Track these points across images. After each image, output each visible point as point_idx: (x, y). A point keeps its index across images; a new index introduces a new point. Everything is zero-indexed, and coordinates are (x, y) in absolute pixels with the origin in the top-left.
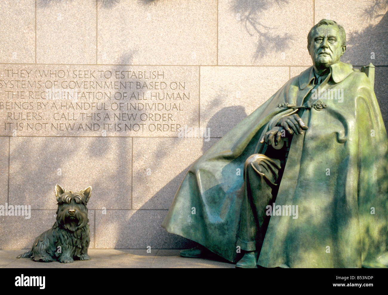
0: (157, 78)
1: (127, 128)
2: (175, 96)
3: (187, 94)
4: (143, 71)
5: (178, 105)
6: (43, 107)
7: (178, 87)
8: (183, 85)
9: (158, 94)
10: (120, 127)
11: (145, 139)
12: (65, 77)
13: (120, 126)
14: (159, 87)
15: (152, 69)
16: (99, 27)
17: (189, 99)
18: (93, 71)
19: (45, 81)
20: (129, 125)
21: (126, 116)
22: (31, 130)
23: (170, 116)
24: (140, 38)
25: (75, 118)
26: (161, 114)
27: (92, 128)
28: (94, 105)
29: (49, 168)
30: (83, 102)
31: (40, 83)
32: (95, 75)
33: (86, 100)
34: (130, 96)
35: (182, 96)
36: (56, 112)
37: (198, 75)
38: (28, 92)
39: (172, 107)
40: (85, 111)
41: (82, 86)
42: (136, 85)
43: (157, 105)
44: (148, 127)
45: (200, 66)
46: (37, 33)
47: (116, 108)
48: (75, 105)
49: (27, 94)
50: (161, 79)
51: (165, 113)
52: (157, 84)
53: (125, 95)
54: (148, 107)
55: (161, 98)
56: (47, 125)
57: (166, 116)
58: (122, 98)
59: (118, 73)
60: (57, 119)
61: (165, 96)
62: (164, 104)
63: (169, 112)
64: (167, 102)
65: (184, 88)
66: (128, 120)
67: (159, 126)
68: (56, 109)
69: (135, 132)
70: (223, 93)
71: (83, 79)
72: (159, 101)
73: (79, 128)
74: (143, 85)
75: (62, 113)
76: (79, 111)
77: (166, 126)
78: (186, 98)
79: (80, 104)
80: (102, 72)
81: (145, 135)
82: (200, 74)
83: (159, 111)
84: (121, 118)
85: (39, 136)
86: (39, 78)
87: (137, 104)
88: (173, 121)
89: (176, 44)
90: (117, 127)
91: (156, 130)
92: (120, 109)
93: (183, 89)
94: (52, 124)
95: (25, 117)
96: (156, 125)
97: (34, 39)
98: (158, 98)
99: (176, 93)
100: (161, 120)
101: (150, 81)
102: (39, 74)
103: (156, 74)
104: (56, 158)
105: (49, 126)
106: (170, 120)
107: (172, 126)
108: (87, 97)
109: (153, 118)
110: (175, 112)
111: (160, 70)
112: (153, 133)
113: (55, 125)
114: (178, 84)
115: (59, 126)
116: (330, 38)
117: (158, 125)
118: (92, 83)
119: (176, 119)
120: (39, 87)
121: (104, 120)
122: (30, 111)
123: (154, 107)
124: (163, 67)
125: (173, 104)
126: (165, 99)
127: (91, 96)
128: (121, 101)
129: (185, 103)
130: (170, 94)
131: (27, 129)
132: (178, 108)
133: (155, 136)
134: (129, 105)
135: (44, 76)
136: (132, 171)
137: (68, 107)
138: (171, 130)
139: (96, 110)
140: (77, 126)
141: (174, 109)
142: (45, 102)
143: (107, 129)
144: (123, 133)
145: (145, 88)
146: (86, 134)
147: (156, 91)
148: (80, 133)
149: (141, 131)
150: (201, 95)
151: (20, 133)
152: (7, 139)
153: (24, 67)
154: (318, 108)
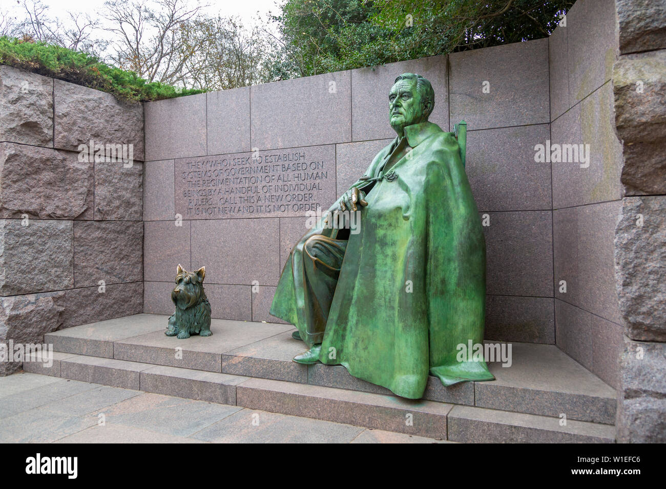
0: (299, 159)
1: (275, 209)
2: (315, 175)
3: (325, 173)
4: (287, 154)
5: (317, 184)
6: (213, 193)
7: (317, 166)
8: (321, 164)
9: (299, 175)
10: (270, 208)
11: (290, 219)
12: (227, 165)
14: (300, 168)
15: (294, 151)
16: (252, 117)
17: (326, 177)
18: (247, 157)
19: (214, 170)
20: (277, 207)
21: (274, 197)
22: (205, 214)
23: (311, 196)
24: (284, 123)
25: (236, 202)
26: (303, 195)
27: (249, 210)
28: (249, 189)
29: (218, 247)
30: (241, 186)
31: (210, 172)
32: (249, 161)
33: (243, 185)
34: (277, 179)
35: (320, 176)
36: (222, 197)
37: (334, 154)
38: (202, 181)
39: (312, 187)
40: (242, 195)
41: (240, 172)
42: (282, 168)
43: (299, 186)
44: (292, 208)
45: (336, 144)
46: (208, 128)
47: (267, 190)
48: (235, 190)
50: (302, 160)
51: (306, 193)
52: (299, 165)
53: (273, 178)
54: (291, 188)
55: (303, 179)
56: (216, 209)
57: (308, 196)
58: (271, 181)
59: (267, 158)
60: (222, 203)
61: (306, 177)
62: (305, 184)
63: (310, 192)
64: (308, 182)
66: (276, 202)
67: (302, 206)
68: (221, 195)
69: (282, 213)
71: (241, 166)
72: (301, 182)
73: (239, 210)
75: (226, 197)
76: (238, 195)
77: (307, 206)
78: (324, 177)
79: (239, 189)
80: (255, 158)
81: (290, 216)
82: (336, 152)
83: (301, 192)
84: (270, 200)
85: (210, 219)
86: (209, 168)
87: (283, 186)
88: (314, 201)
89: (315, 125)
90: (267, 208)
91: (299, 210)
92: (269, 192)
93: (321, 168)
94: (219, 208)
95: (200, 203)
96: (299, 205)
97: (206, 134)
98: (299, 179)
99: (315, 172)
100: (303, 200)
101: (293, 163)
102: (210, 164)
103: (298, 155)
106: (310, 200)
107: (313, 205)
108: (244, 182)
109: (296, 198)
110: (315, 192)
111: (301, 151)
113: (221, 209)
114: (317, 164)
115: (224, 209)
116: (404, 94)
118: (247, 169)
119: (316, 199)
120: (209, 175)
121: (257, 202)
122: (204, 197)
123: (297, 188)
124: (304, 148)
125: (313, 184)
126: (306, 179)
127: (247, 181)
128: (270, 184)
129: (323, 183)
130: (310, 174)
131: (202, 213)
132: (317, 187)
133: (298, 216)
134: (277, 187)
135: (212, 166)
136: (280, 250)
137: (230, 192)
138: (312, 210)
139: (251, 194)
140: (236, 209)
141: (314, 189)
142: (214, 188)
143: (259, 210)
144: (272, 214)
145: (289, 170)
146: (244, 217)
147: (298, 172)
148: (239, 215)
149: (286, 212)
150: (337, 173)
151: (197, 217)
152: (189, 222)
153: (199, 159)
154: (388, 179)
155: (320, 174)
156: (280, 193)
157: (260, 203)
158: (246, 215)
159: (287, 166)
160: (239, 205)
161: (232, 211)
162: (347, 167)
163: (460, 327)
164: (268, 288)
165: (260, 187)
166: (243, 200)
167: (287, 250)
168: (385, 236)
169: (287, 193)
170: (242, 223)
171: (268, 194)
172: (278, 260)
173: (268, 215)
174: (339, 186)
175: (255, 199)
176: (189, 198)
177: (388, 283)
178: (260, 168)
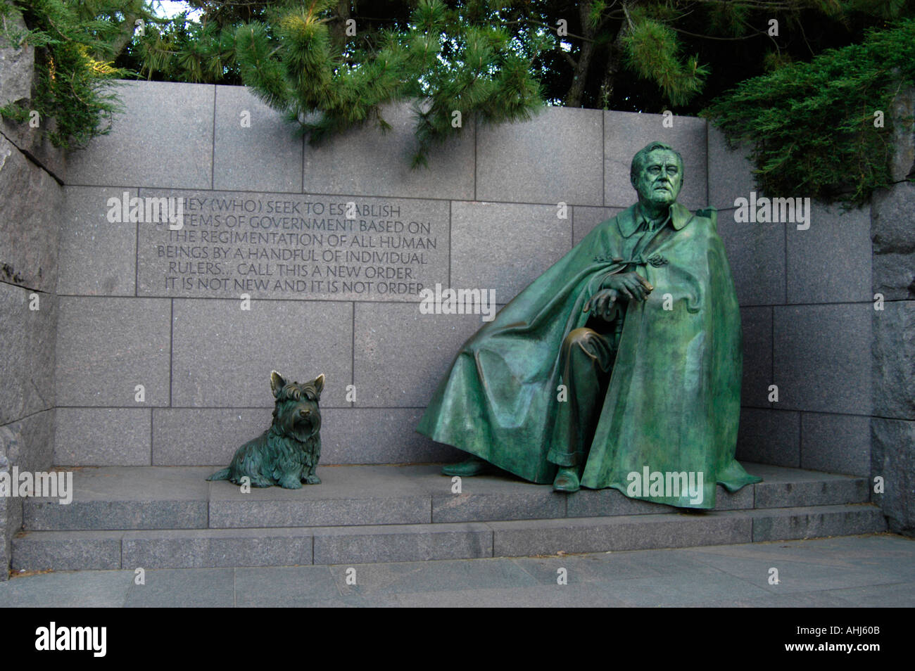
0: (390, 215)
1: (346, 287)
2: (416, 242)
3: (433, 241)
4: (370, 205)
5: (419, 256)
6: (223, 254)
7: (420, 229)
8: (427, 226)
9: (391, 239)
10: (336, 286)
11: (372, 305)
12: (256, 211)
13: (336, 284)
14: (392, 229)
17: (435, 247)
18: (297, 202)
19: (226, 216)
20: (349, 284)
21: (345, 269)
22: (204, 289)
23: (408, 271)
25: (269, 272)
26: (396, 269)
27: (295, 287)
28: (297, 253)
29: (231, 345)
30: (281, 248)
31: (219, 219)
32: (299, 208)
33: (285, 245)
34: (351, 241)
35: (425, 243)
36: (242, 263)
37: (448, 213)
38: (200, 232)
39: (411, 259)
40: (285, 263)
41: (281, 224)
42: (359, 226)
43: (389, 255)
44: (376, 287)
45: (451, 201)
46: (216, 144)
47: (331, 257)
48: (269, 253)
49: (199, 234)
50: (395, 217)
51: (400, 266)
52: (389, 224)
53: (344, 239)
54: (376, 258)
55: (396, 245)
56: (228, 282)
57: (403, 271)
58: (339, 243)
59: (333, 207)
60: (243, 272)
61: (402, 243)
62: (399, 253)
63: (407, 266)
64: (405, 251)
65: (428, 231)
66: (347, 276)
67: (393, 286)
68: (241, 258)
69: (358, 295)
70: (483, 240)
71: (283, 216)
72: (393, 250)
73: (276, 286)
74: (369, 225)
75: (251, 263)
76: (276, 261)
77: (402, 286)
78: (430, 246)
79: (276, 251)
80: (310, 205)
81: (373, 299)
82: (450, 211)
83: (392, 265)
84: (337, 273)
85: (216, 299)
86: (217, 212)
87: (361, 253)
88: (413, 280)
90: (331, 286)
91: (388, 292)
92: (336, 260)
93: (426, 232)
94: (236, 280)
95: (195, 269)
96: (388, 284)
97: (211, 153)
98: (390, 245)
99: (417, 238)
100: (395, 277)
101: (380, 220)
102: (217, 206)
103: (388, 209)
104: (241, 332)
105: (230, 283)
106: (408, 277)
107: (411, 286)
108: (288, 241)
109: (384, 274)
110: (415, 266)
111: (394, 204)
112: (384, 295)
113: (240, 282)
114: (420, 225)
115: (246, 282)
116: (670, 168)
117: (390, 283)
118: (295, 221)
119: (416, 275)
120: (217, 224)
121: (313, 276)
122: (203, 260)
123: (385, 258)
124: (398, 200)
125: (412, 254)
126: (402, 246)
127: (294, 240)
128: (338, 248)
129: (429, 253)
130: (408, 239)
131: (199, 288)
132: (419, 259)
133: (386, 300)
134: (349, 254)
135: (224, 208)
136: (353, 352)
137: (259, 255)
138: (410, 293)
139: (299, 261)
140: (272, 284)
141: (414, 262)
142: (225, 246)
143: (316, 289)
144: (340, 296)
145: (372, 231)
146: (286, 296)
147: (388, 234)
148: (278, 294)
149: (366, 293)
150: (452, 243)
151: (187, 294)
152: (169, 301)
153: (194, 195)
154: (655, 264)
155: (425, 241)
156: (355, 263)
157: (318, 277)
158: (289, 294)
159: (368, 224)
160: (278, 277)
161: (261, 287)
162: (467, 235)
163: (727, 431)
164: (330, 412)
165: (318, 250)
166: (284, 269)
167: (366, 351)
168: (665, 331)
169: (368, 265)
170: (282, 307)
171: (333, 265)
172: (348, 368)
173: (333, 297)
174: (454, 261)
175: (309, 270)
176: (171, 259)
177: (668, 385)
178: (319, 222)
